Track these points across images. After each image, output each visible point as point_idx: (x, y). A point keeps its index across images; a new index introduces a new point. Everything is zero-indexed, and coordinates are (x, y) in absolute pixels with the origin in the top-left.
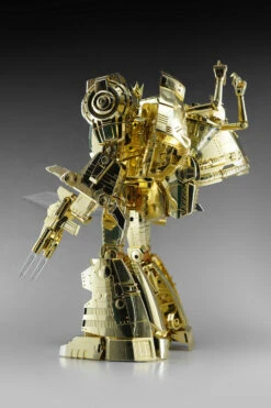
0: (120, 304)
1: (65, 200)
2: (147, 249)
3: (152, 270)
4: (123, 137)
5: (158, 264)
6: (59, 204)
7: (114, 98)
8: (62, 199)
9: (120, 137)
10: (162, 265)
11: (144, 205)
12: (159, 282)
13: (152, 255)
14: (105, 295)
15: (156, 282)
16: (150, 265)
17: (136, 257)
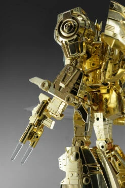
0: (87, 180)
1: (43, 103)
2: (110, 141)
3: (114, 156)
4: (84, 52)
5: (120, 152)
6: (39, 105)
7: (76, 24)
8: (41, 101)
9: (82, 51)
10: (122, 153)
11: (104, 106)
12: (119, 165)
13: (114, 146)
14: (75, 174)
15: (117, 165)
16: (113, 153)
17: (102, 147)
